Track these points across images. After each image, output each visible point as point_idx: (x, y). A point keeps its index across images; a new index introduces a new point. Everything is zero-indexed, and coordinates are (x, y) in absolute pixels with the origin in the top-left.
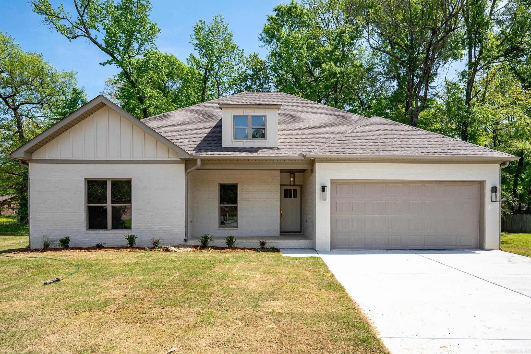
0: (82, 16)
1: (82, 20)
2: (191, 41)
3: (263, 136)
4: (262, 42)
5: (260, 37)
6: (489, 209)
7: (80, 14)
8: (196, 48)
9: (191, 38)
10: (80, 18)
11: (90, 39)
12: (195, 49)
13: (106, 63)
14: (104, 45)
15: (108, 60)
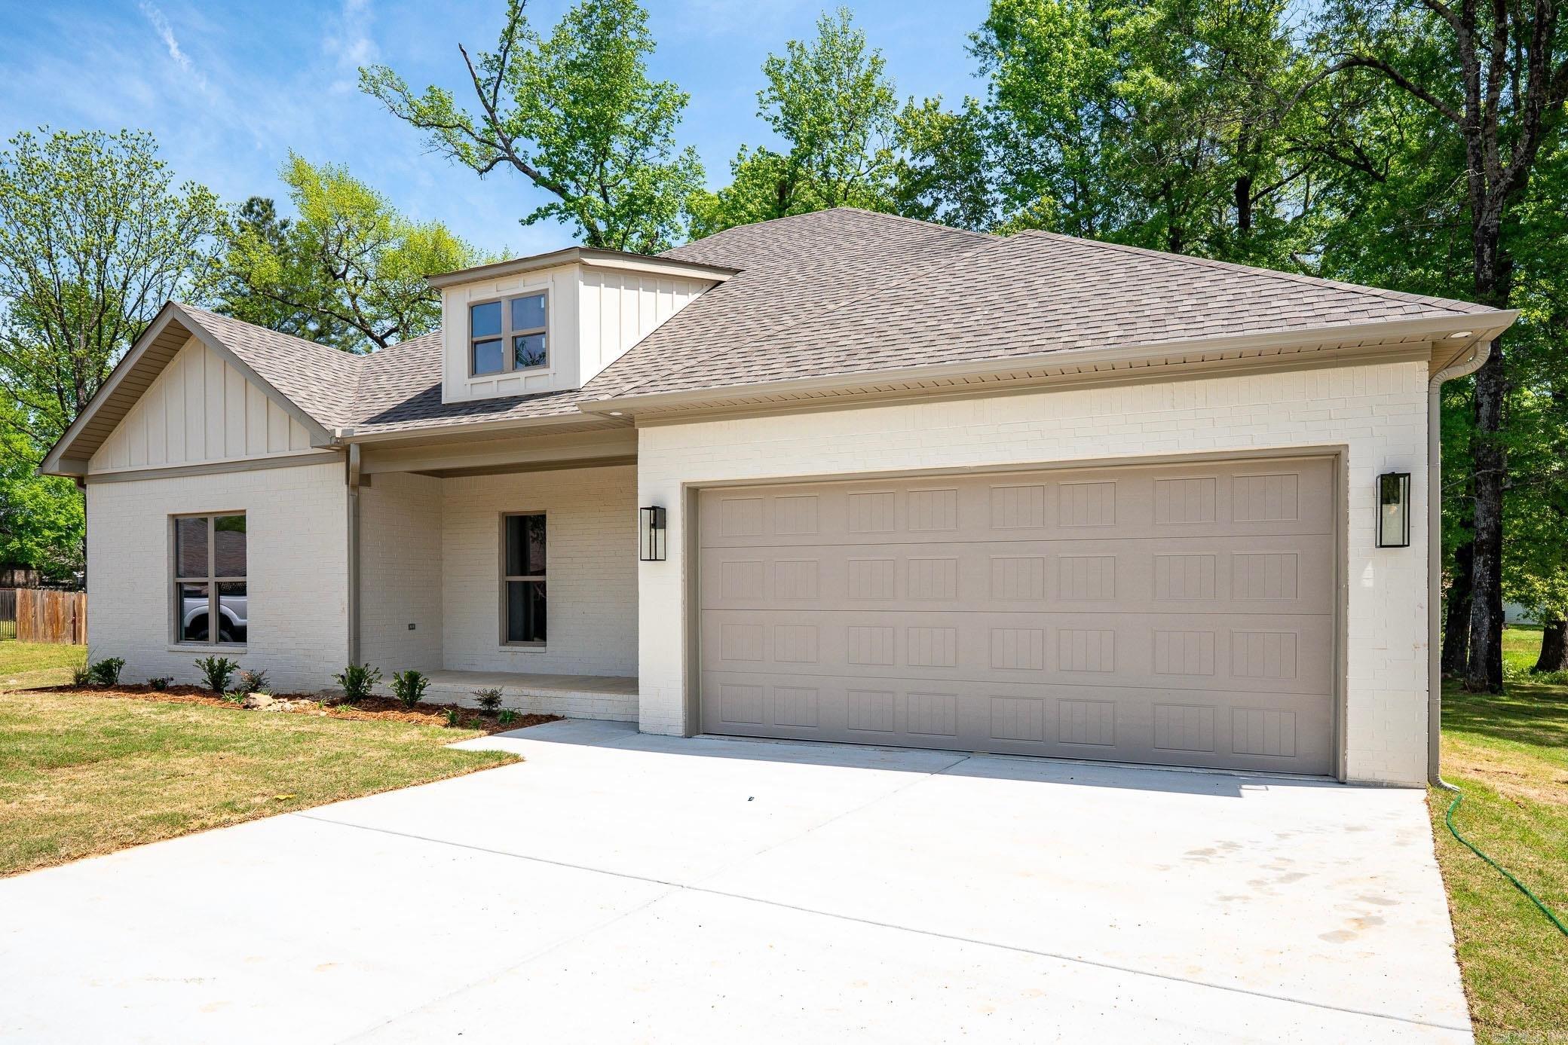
0: (491, 111)
1: (494, 119)
2: (762, 111)
3: (539, 359)
4: (980, 58)
5: (972, 45)
6: (1368, 583)
7: (487, 106)
8: (776, 127)
9: (761, 101)
10: (489, 116)
11: (515, 163)
12: (775, 131)
13: (536, 217)
14: (545, 172)
15: (539, 210)
